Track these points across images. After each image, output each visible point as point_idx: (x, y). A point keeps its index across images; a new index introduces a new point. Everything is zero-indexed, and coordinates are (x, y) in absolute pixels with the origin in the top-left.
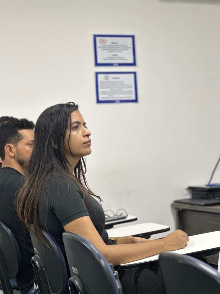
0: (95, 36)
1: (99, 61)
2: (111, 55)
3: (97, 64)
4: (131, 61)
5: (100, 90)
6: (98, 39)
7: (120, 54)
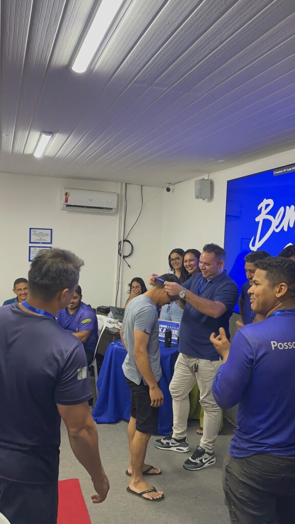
0: (30, 229)
1: (32, 241)
2: (38, 238)
3: (30, 242)
4: (50, 242)
5: (31, 255)
6: (32, 230)
7: (43, 238)
